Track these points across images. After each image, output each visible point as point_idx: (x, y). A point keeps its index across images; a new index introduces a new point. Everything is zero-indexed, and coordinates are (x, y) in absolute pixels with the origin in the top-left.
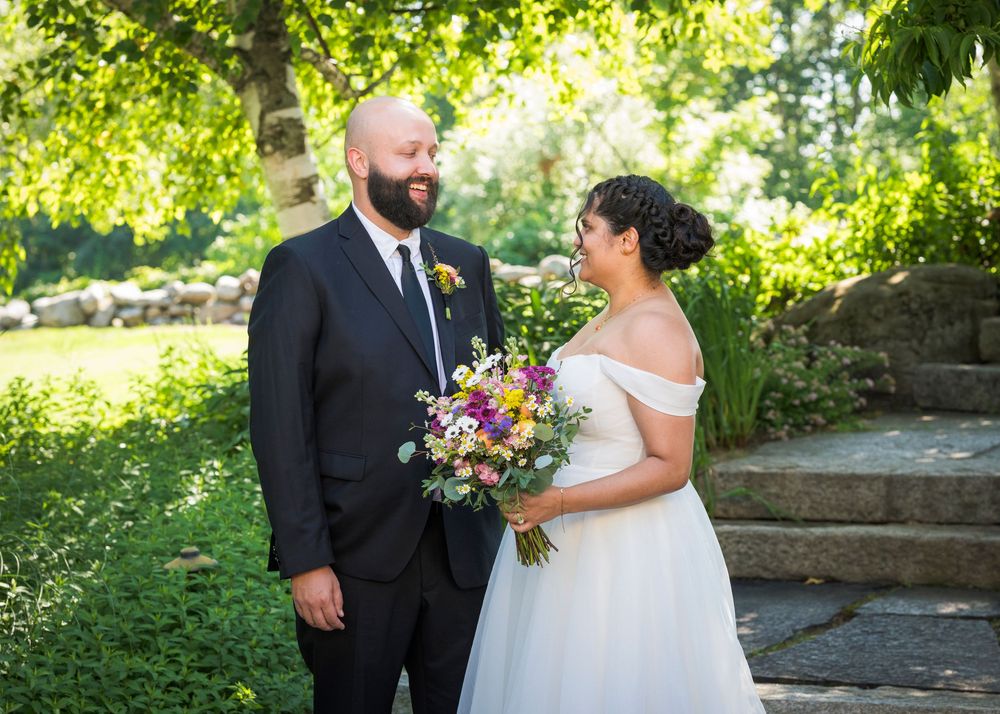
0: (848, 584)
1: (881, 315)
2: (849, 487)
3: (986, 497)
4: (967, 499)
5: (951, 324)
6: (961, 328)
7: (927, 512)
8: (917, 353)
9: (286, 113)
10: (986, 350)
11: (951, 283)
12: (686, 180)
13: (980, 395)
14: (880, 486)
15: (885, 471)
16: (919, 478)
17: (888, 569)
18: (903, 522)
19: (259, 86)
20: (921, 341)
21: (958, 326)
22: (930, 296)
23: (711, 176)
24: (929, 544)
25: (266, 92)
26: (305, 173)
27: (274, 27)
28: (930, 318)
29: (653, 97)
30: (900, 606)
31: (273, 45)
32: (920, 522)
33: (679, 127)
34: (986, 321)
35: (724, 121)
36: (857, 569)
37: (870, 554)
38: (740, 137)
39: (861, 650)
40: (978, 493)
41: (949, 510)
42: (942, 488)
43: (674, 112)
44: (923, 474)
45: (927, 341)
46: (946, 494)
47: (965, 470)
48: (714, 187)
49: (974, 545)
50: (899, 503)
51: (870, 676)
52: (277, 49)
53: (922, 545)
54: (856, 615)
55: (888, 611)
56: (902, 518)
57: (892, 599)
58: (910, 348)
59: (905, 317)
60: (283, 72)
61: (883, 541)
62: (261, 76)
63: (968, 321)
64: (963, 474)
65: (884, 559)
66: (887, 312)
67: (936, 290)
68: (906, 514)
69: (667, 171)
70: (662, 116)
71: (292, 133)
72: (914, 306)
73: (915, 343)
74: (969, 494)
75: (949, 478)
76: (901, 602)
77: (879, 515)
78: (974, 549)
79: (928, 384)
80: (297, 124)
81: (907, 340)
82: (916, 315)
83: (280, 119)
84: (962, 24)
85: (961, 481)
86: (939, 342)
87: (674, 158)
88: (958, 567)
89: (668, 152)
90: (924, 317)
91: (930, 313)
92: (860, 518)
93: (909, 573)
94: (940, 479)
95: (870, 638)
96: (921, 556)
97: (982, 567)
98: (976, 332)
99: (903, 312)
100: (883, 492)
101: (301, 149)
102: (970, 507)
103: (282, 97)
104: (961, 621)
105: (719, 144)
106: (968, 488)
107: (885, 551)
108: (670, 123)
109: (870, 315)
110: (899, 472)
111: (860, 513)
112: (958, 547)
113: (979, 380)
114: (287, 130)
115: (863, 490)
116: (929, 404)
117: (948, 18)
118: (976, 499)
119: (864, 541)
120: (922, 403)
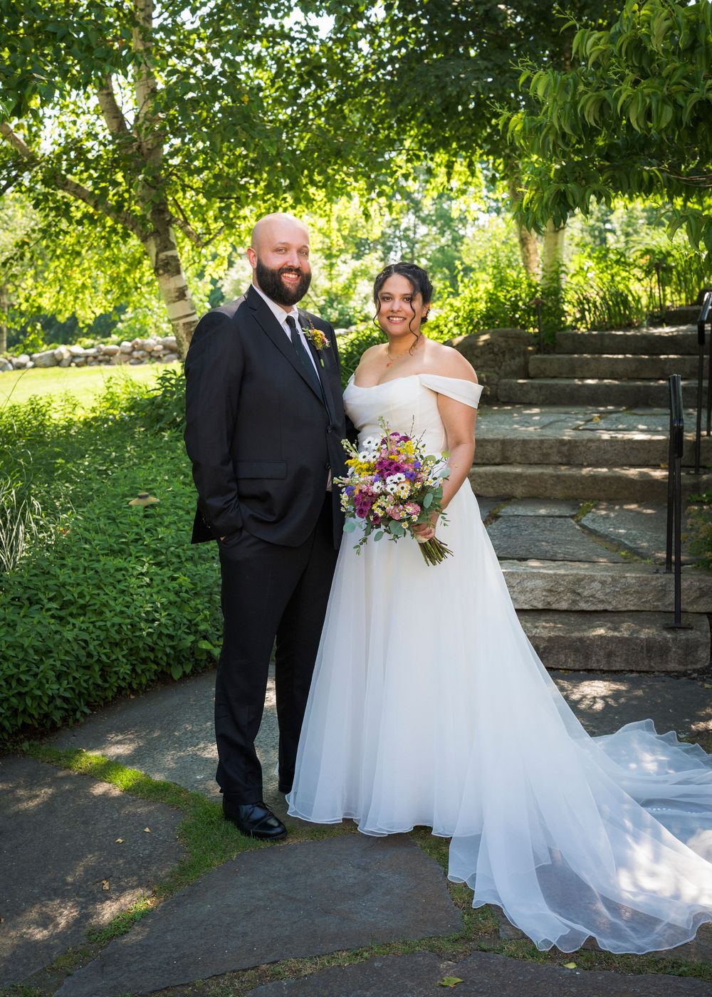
0: (487, 498)
1: (479, 355)
2: (482, 446)
3: (555, 450)
4: (544, 451)
5: (514, 359)
6: (519, 360)
7: (523, 458)
8: (498, 374)
9: (169, 253)
10: (532, 373)
11: (513, 338)
12: (340, 293)
13: (533, 395)
14: (499, 446)
15: (501, 437)
16: (519, 440)
17: (508, 489)
18: (510, 464)
19: (155, 239)
20: (500, 368)
21: (517, 359)
22: (503, 345)
23: (351, 291)
24: (530, 476)
25: (158, 242)
26: (181, 285)
27: (162, 207)
28: (504, 356)
29: (324, 253)
30: (520, 510)
31: (162, 216)
32: (520, 463)
33: (336, 268)
34: (532, 357)
35: (356, 264)
36: (491, 490)
37: (498, 482)
38: (364, 273)
39: (510, 537)
40: (551, 448)
41: (535, 457)
42: (531, 445)
43: (334, 261)
44: (521, 438)
45: (503, 368)
46: (534, 449)
47: (543, 436)
48: (354, 296)
49: (554, 476)
50: (508, 454)
51: (522, 553)
52: (164, 219)
53: (526, 477)
54: (500, 516)
55: (516, 513)
56: (510, 461)
57: (515, 506)
58: (494, 371)
59: (492, 355)
60: (168, 231)
61: (505, 475)
62: (156, 233)
63: (522, 357)
64: (543, 438)
65: (506, 484)
66: (482, 353)
67: (506, 341)
68: (513, 460)
69: (331, 289)
70: (328, 262)
71: (173, 263)
72: (496, 350)
73: (497, 369)
74: (546, 448)
75: (535, 440)
76: (520, 508)
77: (498, 460)
78: (554, 479)
79: (505, 390)
80: (175, 259)
81: (493, 367)
82: (497, 354)
83: (167, 256)
84: (584, 182)
85: (542, 442)
86: (508, 368)
87: (334, 282)
88: (546, 487)
89: (331, 280)
90: (501, 355)
91: (503, 353)
92: (487, 462)
93: (519, 491)
94: (531, 441)
95: (512, 529)
96: (525, 482)
97: (559, 488)
98: (527, 363)
99: (490, 353)
100: (500, 448)
101: (178, 272)
102: (546, 455)
103: (167, 245)
104: (558, 519)
105: (355, 276)
106: (546, 445)
107: (506, 480)
108: (332, 265)
109: (473, 355)
110: (508, 437)
111: (487, 459)
112: (546, 477)
113: (532, 387)
114: (170, 261)
115: (489, 447)
116: (505, 400)
117: (576, 180)
118: (549, 451)
119: (495, 475)
120: (502, 400)
